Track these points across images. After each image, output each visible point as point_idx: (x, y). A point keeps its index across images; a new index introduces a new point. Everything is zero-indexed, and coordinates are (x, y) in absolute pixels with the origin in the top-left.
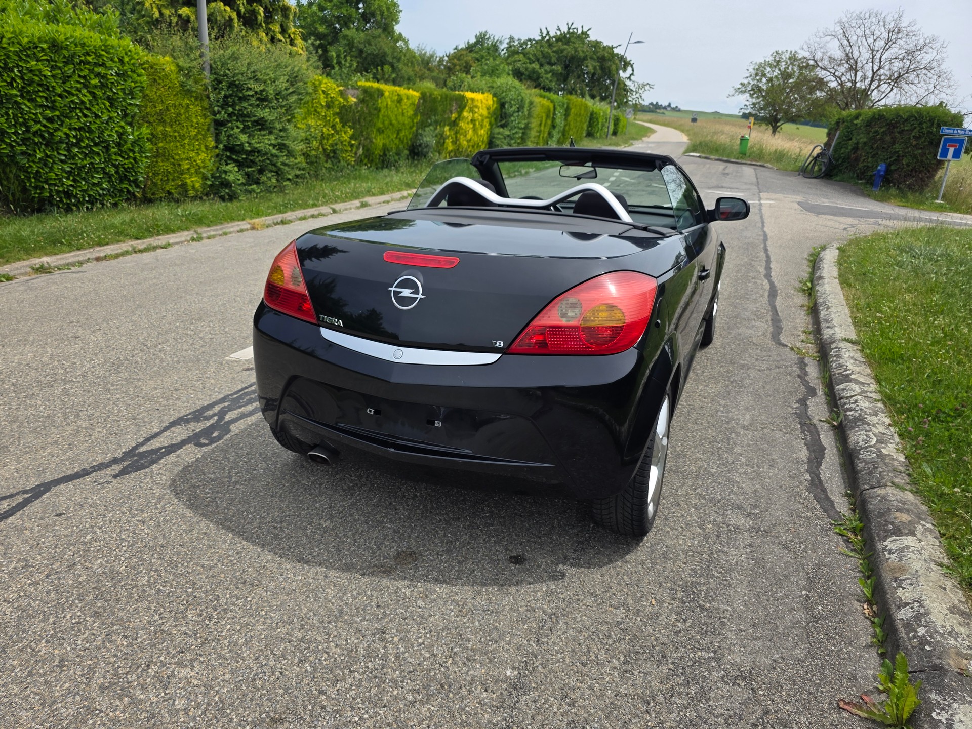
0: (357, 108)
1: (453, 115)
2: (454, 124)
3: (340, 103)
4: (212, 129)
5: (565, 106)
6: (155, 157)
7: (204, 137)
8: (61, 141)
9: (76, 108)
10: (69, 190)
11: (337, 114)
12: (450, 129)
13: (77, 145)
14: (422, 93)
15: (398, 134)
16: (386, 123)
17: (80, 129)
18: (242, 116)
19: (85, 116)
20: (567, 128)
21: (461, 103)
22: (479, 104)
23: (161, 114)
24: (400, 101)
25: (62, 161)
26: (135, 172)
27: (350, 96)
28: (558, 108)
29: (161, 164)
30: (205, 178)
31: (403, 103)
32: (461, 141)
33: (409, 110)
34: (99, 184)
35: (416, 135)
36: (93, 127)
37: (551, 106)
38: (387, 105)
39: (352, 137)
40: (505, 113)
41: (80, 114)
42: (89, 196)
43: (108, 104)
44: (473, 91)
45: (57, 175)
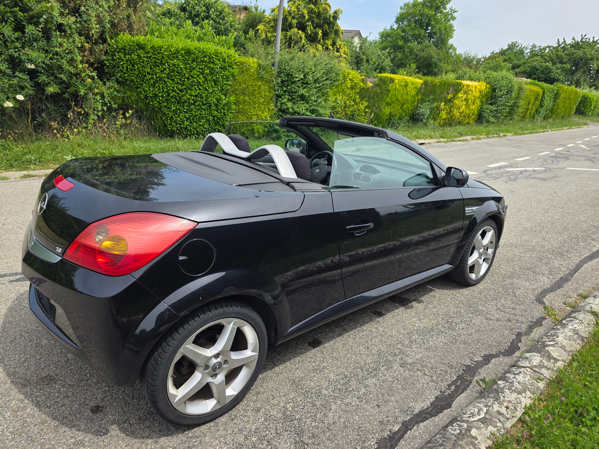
0: (373, 90)
1: (449, 95)
2: (450, 101)
3: (361, 86)
4: (274, 99)
5: (555, 92)
6: (237, 113)
7: (268, 103)
8: (185, 102)
9: (195, 85)
10: (186, 127)
11: (358, 93)
12: (444, 104)
13: (194, 104)
14: (424, 81)
15: (402, 106)
16: (394, 99)
17: (196, 96)
18: (290, 93)
19: (200, 89)
20: (555, 108)
21: (457, 88)
22: (474, 89)
23: (244, 89)
24: (406, 86)
25: (185, 112)
26: (223, 120)
27: (368, 82)
28: (547, 94)
29: (240, 117)
30: (265, 126)
31: (408, 87)
32: (455, 113)
33: (412, 91)
34: (203, 125)
35: (417, 108)
36: (203, 95)
37: (541, 91)
38: (396, 88)
39: (366, 108)
40: (495, 95)
41: (197, 88)
42: (197, 131)
43: (213, 83)
44: (471, 79)
45: (181, 119)
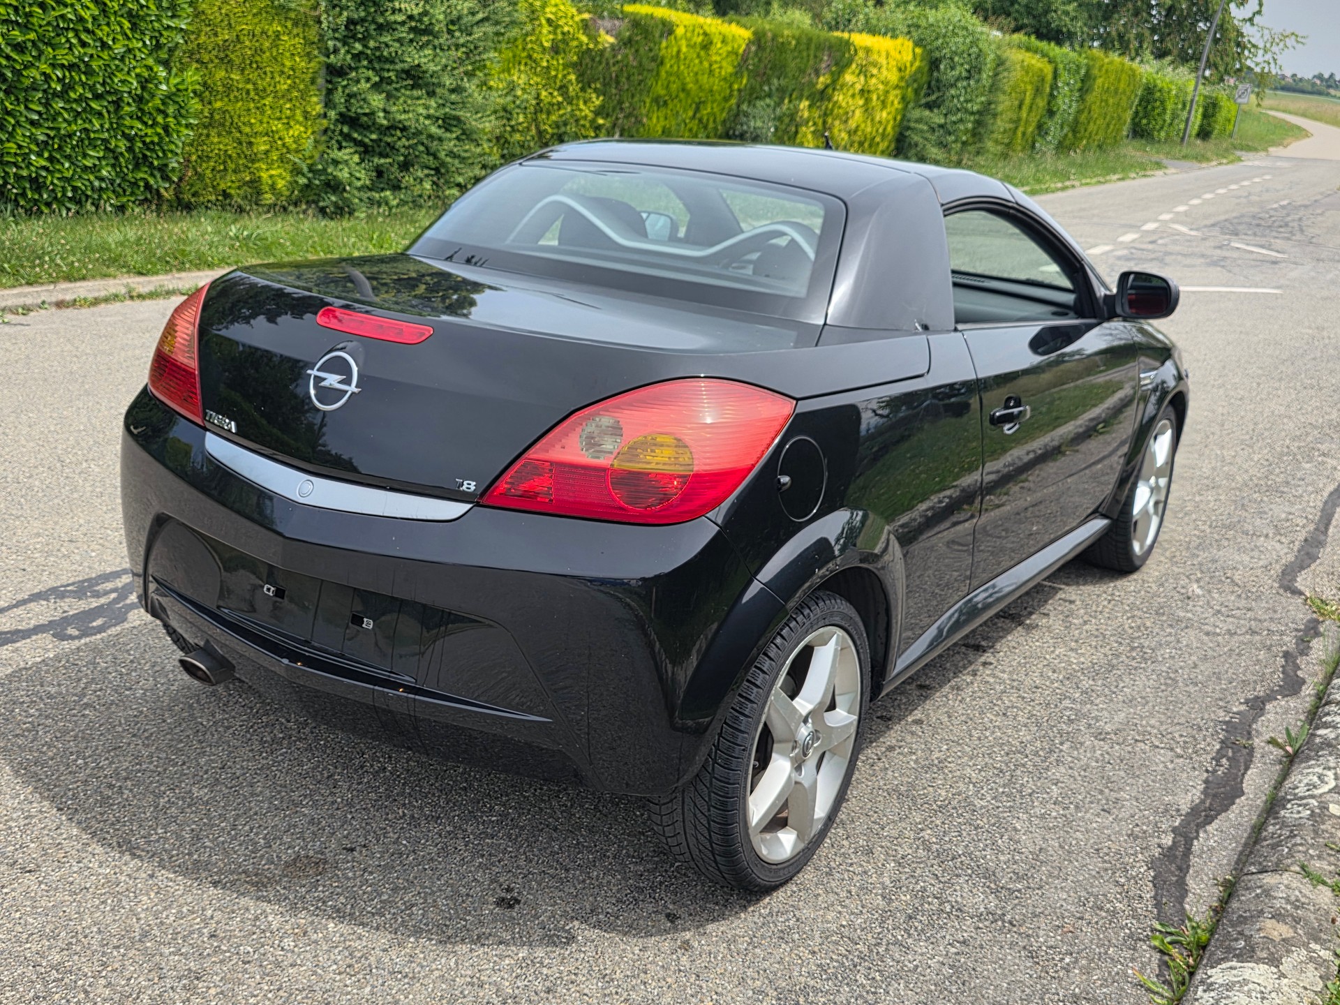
0: (614, 56)
1: (821, 79)
2: (822, 96)
3: (581, 44)
4: (320, 81)
5: (1083, 72)
6: (205, 127)
7: (304, 95)
8: (34, 88)
9: (67, 29)
10: (38, 175)
11: (574, 65)
12: (810, 106)
13: (63, 95)
14: (755, 33)
15: (697, 110)
16: (674, 87)
17: (71, 67)
18: (378, 60)
19: (84, 44)
20: (1083, 118)
21: (841, 57)
22: (883, 61)
23: (225, 47)
24: (707, 46)
25: (32, 123)
26: (164, 151)
27: (602, 32)
28: (1064, 76)
29: (216, 140)
30: (297, 171)
31: (713, 50)
32: (836, 131)
33: (724, 64)
34: (94, 169)
35: (737, 115)
36: (94, 65)
37: (1048, 69)
38: (679, 52)
39: (598, 112)
40: (938, 80)
41: (74, 41)
42: (75, 189)
43: (127, 25)
44: (873, 31)
45: (20, 147)
